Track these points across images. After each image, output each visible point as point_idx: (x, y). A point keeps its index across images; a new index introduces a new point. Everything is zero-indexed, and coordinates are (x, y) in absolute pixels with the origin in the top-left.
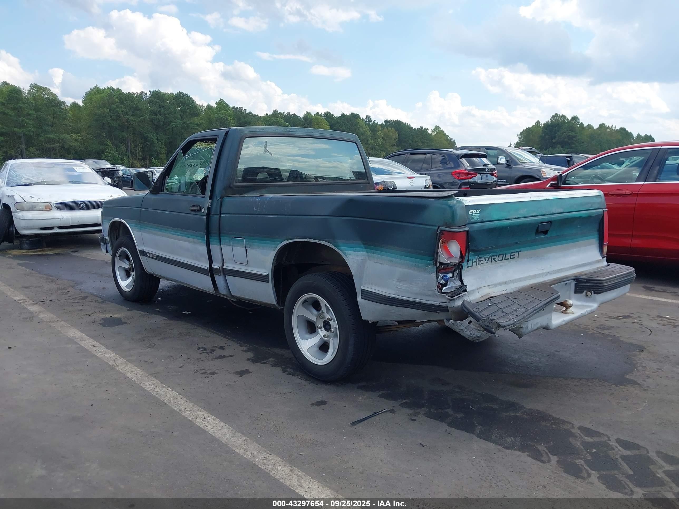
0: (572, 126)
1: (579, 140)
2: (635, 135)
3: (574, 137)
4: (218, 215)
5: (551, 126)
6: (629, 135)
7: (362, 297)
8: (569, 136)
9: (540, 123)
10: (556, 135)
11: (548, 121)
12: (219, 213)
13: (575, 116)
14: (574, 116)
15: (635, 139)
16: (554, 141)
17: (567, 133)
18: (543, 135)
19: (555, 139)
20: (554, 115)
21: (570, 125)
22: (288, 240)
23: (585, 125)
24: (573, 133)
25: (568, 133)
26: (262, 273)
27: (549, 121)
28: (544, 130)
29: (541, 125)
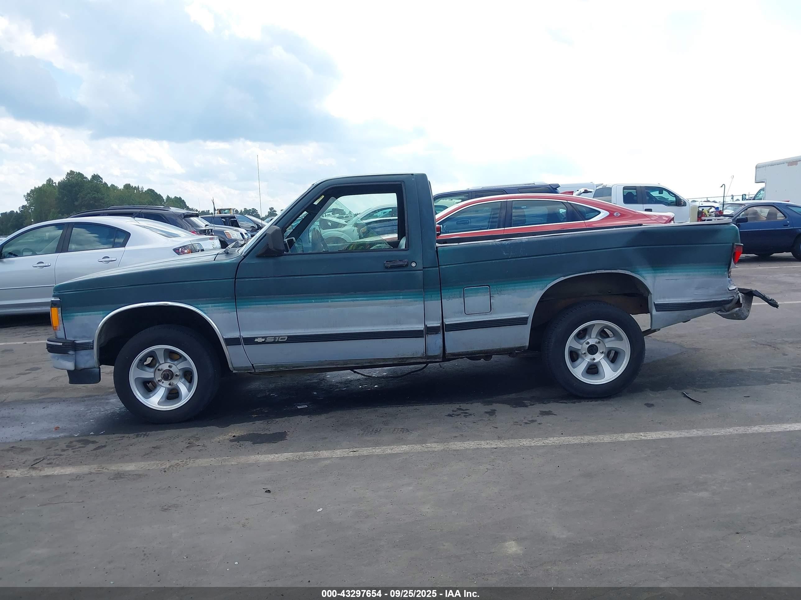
0: (96, 185)
1: (108, 203)
2: (165, 198)
3: (101, 199)
4: (437, 267)
5: (70, 186)
6: (159, 197)
7: (657, 310)
8: (95, 197)
9: (54, 182)
10: (78, 196)
11: (64, 180)
12: (438, 266)
13: (96, 174)
14: (94, 174)
15: (165, 201)
16: (76, 203)
17: (91, 194)
18: (61, 196)
19: (77, 201)
20: (69, 172)
21: (93, 185)
22: (564, 276)
23: (109, 185)
24: (99, 195)
25: (93, 194)
26: (520, 316)
27: (66, 179)
28: (61, 190)
29: (54, 185)
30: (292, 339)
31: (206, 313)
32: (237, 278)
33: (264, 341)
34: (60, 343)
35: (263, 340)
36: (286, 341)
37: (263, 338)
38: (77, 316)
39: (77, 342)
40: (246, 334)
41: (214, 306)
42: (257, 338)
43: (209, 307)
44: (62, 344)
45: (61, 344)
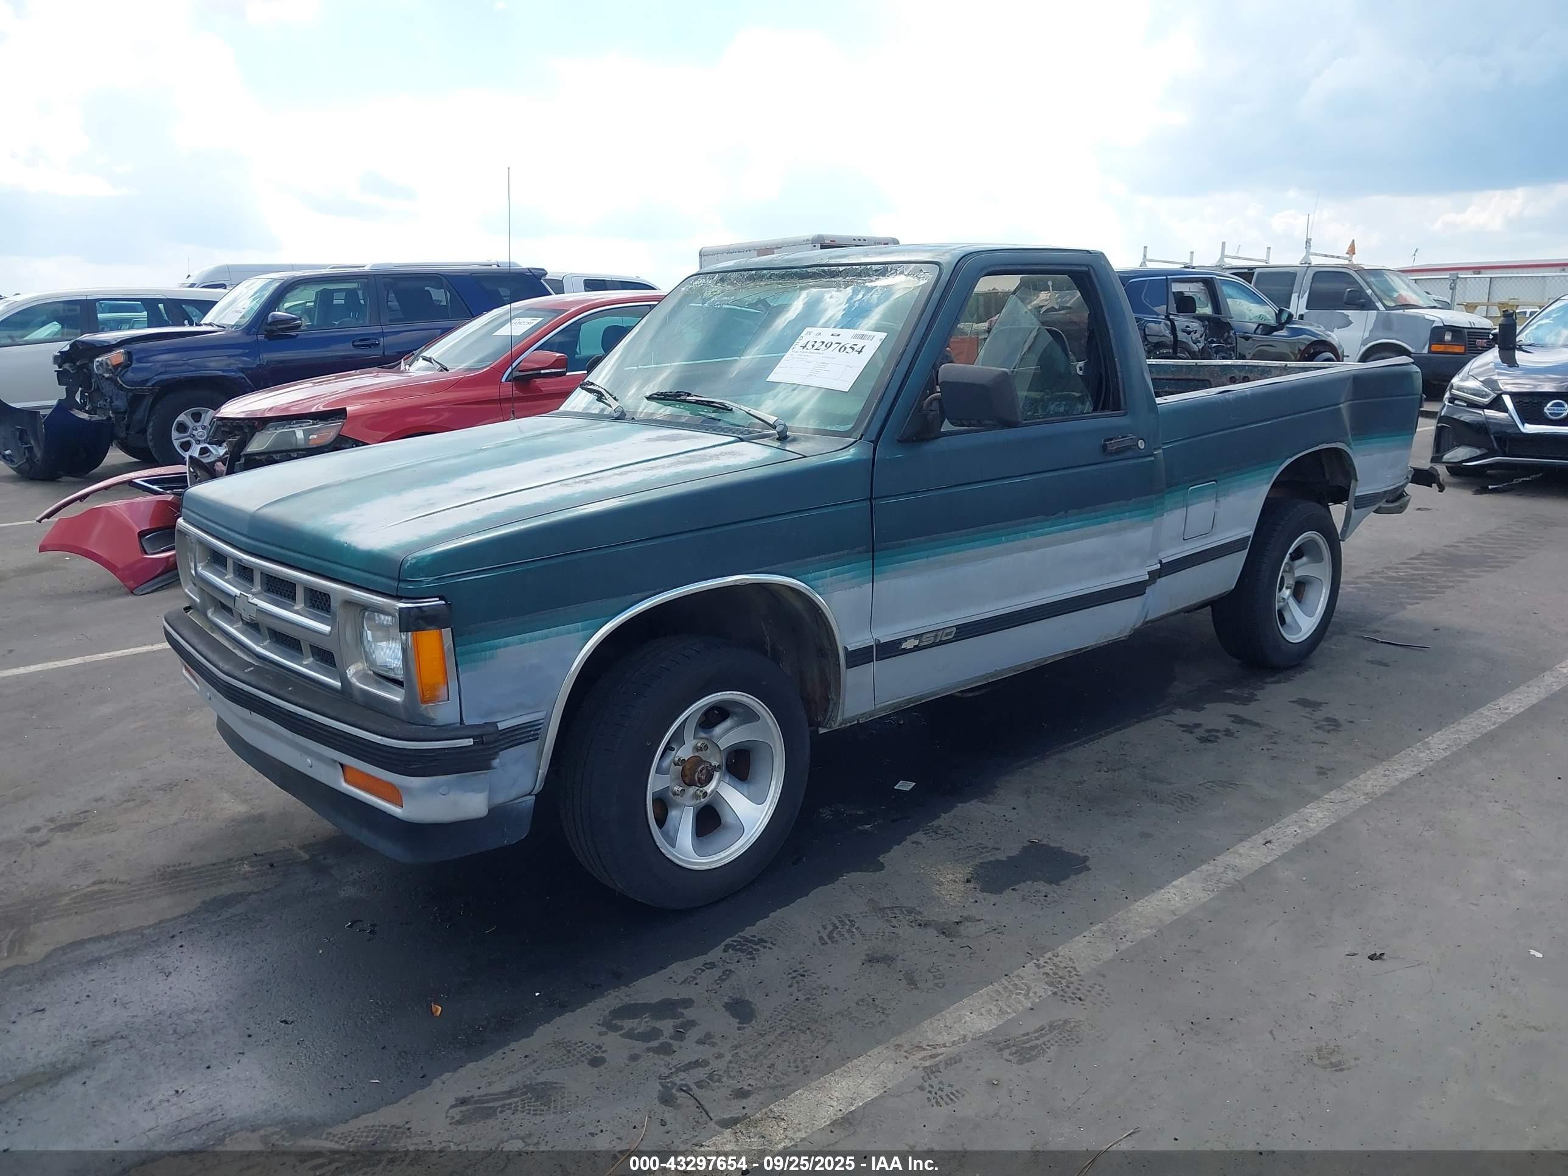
4: (1161, 448)
7: (1356, 506)
12: (1160, 443)
26: (1242, 535)
30: (967, 631)
31: (821, 592)
32: (875, 498)
33: (917, 644)
34: (467, 740)
35: (916, 642)
36: (954, 637)
37: (915, 637)
38: (507, 645)
39: (501, 726)
40: (885, 635)
41: (836, 574)
42: (905, 639)
43: (826, 577)
44: (472, 740)
45: (470, 742)
